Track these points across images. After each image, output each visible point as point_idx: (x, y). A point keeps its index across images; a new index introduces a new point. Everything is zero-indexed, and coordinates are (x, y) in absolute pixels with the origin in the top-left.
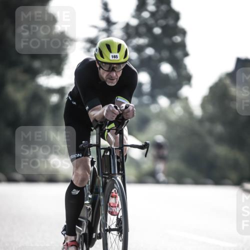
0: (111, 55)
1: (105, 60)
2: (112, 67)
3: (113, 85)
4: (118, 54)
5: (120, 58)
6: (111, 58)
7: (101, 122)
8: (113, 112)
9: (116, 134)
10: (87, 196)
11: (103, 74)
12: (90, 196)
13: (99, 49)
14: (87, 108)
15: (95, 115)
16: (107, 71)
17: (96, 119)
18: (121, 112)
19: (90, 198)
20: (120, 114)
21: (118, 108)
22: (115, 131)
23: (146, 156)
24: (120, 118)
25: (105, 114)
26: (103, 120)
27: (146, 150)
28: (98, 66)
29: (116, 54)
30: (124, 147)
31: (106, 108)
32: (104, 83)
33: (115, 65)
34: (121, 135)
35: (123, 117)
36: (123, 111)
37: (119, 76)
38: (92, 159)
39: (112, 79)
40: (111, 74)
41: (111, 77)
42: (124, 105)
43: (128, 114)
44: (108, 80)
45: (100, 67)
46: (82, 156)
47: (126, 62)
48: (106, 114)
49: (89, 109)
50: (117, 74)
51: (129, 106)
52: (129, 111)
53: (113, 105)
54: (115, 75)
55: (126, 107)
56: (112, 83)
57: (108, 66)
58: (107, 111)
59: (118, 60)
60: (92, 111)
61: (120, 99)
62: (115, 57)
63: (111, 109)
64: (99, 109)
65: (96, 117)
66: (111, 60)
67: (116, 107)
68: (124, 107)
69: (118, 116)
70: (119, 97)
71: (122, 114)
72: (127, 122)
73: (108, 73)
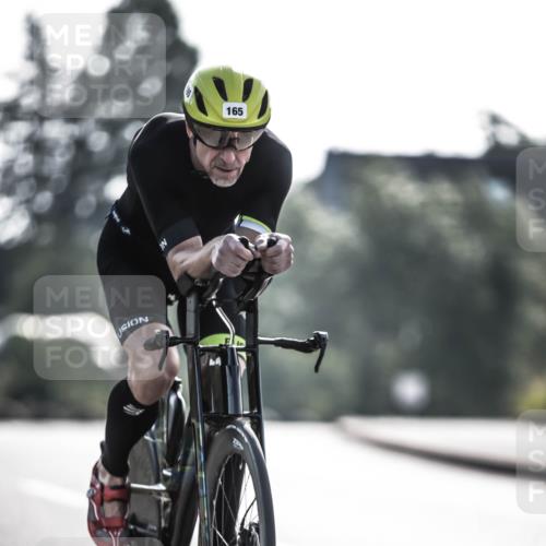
0: (226, 105)
1: (210, 119)
2: (227, 137)
3: (228, 185)
4: (244, 106)
5: (249, 115)
6: (225, 115)
7: (204, 280)
8: (237, 254)
10: (160, 470)
11: (204, 155)
12: (167, 472)
13: (196, 90)
14: (164, 244)
15: (184, 264)
16: (214, 148)
17: (189, 272)
19: (166, 478)
21: (251, 245)
23: (317, 369)
24: (252, 270)
25: (214, 260)
26: (206, 276)
28: (190, 135)
29: (237, 105)
31: (217, 244)
33: (236, 134)
36: (263, 251)
37: (244, 162)
39: (225, 169)
40: (223, 157)
41: (225, 164)
42: (264, 238)
43: (277, 259)
44: (216, 171)
45: (197, 137)
47: (264, 126)
48: (218, 260)
49: (169, 248)
51: (278, 239)
52: (279, 253)
53: (236, 237)
54: (234, 158)
55: (271, 243)
56: (226, 179)
57: (218, 134)
58: (221, 252)
59: (244, 121)
61: (251, 224)
62: (236, 111)
63: (233, 246)
64: (194, 248)
65: (189, 266)
66: (224, 120)
67: (244, 242)
68: (265, 244)
70: (245, 217)
71: (259, 259)
72: (270, 281)
73: (215, 153)
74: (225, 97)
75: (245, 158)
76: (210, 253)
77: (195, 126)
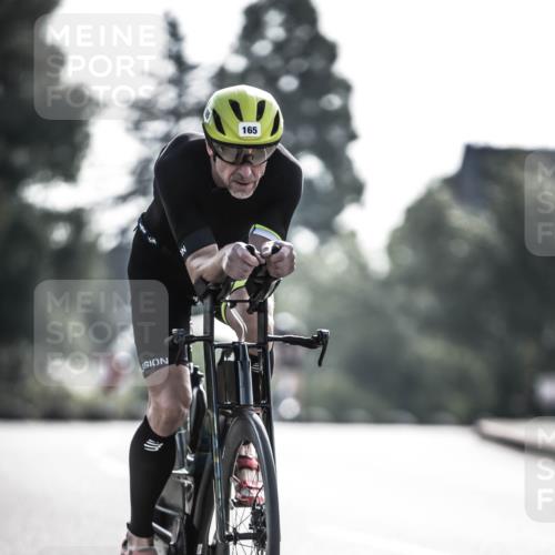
0: (242, 125)
1: (228, 138)
3: (246, 196)
4: (258, 125)
5: (263, 133)
6: (241, 134)
7: (217, 285)
8: (244, 261)
9: (250, 311)
10: (184, 457)
11: (223, 171)
12: (190, 458)
14: (183, 251)
15: (201, 268)
16: (232, 164)
17: (204, 276)
18: (263, 261)
19: (189, 463)
20: (261, 266)
21: (256, 252)
22: (248, 304)
23: (320, 364)
24: (260, 275)
25: (224, 266)
27: (320, 349)
28: (210, 152)
29: (252, 125)
30: (270, 344)
31: (228, 250)
32: (225, 191)
33: (250, 151)
34: (262, 315)
35: (267, 273)
36: (267, 258)
37: (260, 176)
38: (196, 369)
39: (242, 183)
40: (241, 172)
41: (242, 178)
42: (269, 246)
43: (280, 264)
44: (234, 184)
45: (216, 154)
46: (170, 363)
47: (276, 143)
48: (228, 265)
49: (188, 254)
50: (255, 172)
51: (281, 246)
52: (281, 259)
53: (243, 245)
54: (250, 172)
55: (275, 250)
56: (243, 191)
57: (235, 151)
58: (230, 258)
59: (259, 138)
60: (194, 258)
61: (260, 230)
62: (251, 130)
63: (240, 253)
64: (210, 254)
65: (204, 271)
66: (240, 138)
67: (251, 249)
68: (270, 251)
69: (256, 270)
70: (257, 226)
72: (277, 284)
73: (233, 168)
74: (240, 118)
75: (260, 172)
76: (221, 260)
77: (214, 144)
